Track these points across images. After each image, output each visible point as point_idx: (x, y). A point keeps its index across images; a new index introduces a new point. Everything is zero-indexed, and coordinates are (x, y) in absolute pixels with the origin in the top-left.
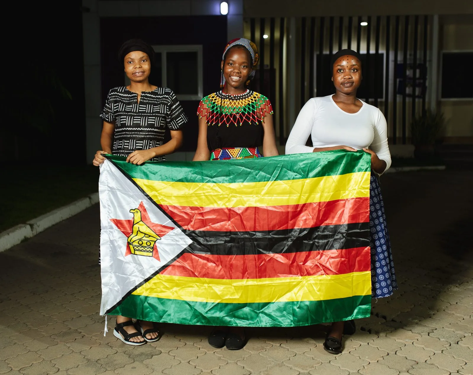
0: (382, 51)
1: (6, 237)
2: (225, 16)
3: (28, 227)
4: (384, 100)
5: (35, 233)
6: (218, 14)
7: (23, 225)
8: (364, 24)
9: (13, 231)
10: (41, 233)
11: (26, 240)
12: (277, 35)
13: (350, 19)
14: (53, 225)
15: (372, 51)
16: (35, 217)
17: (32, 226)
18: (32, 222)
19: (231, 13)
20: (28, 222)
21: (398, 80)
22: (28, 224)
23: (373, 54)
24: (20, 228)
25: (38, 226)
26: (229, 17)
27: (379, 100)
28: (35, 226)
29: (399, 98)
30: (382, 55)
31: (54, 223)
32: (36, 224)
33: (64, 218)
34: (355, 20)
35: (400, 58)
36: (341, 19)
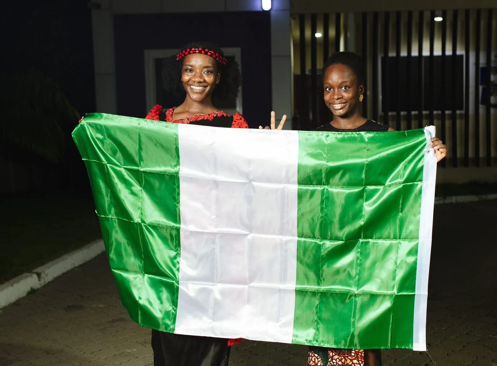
0: (460, 52)
1: (10, 288)
2: (268, 12)
3: (35, 276)
4: (463, 112)
5: (43, 282)
6: (259, 9)
7: (29, 274)
8: (438, 19)
9: (18, 282)
10: (49, 283)
11: (32, 292)
12: (332, 33)
13: (421, 14)
14: (64, 274)
15: (449, 52)
16: (42, 264)
17: (39, 275)
18: (39, 270)
19: (275, 8)
20: (35, 271)
21: (481, 88)
22: (34, 273)
23: (449, 56)
24: (26, 277)
25: (47, 275)
26: (272, 13)
27: (458, 112)
28: (43, 275)
29: (482, 110)
30: (461, 56)
31: (64, 271)
32: (44, 272)
33: (77, 264)
34: (427, 14)
35: (482, 60)
36: (410, 14)
